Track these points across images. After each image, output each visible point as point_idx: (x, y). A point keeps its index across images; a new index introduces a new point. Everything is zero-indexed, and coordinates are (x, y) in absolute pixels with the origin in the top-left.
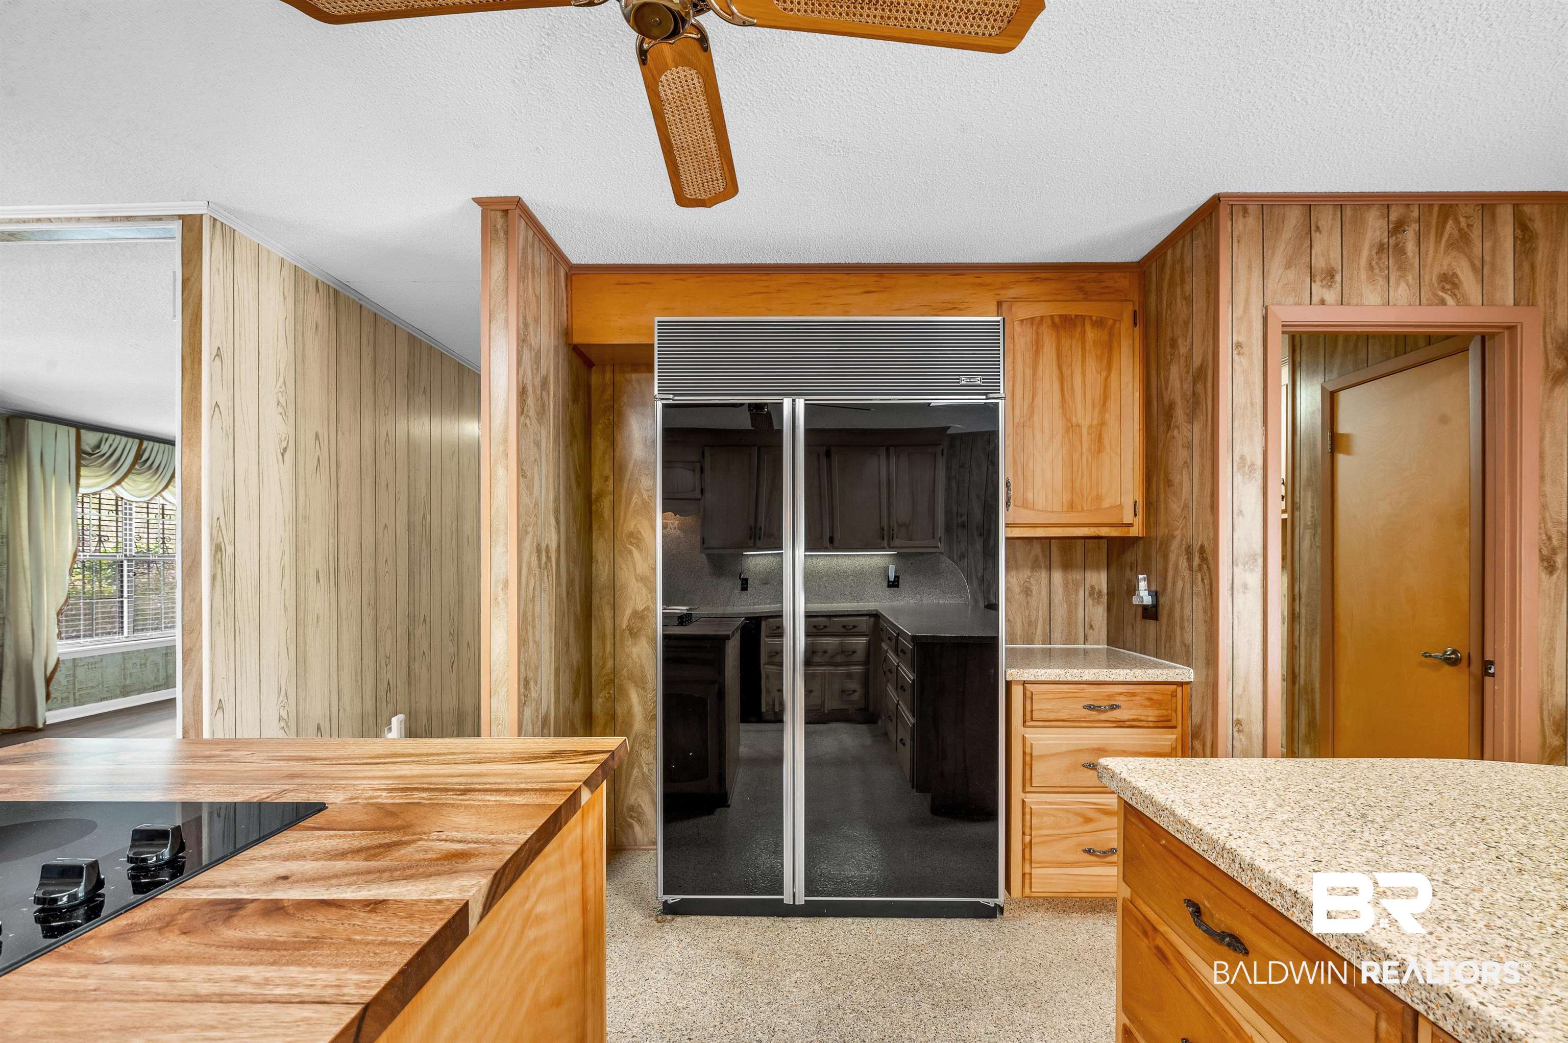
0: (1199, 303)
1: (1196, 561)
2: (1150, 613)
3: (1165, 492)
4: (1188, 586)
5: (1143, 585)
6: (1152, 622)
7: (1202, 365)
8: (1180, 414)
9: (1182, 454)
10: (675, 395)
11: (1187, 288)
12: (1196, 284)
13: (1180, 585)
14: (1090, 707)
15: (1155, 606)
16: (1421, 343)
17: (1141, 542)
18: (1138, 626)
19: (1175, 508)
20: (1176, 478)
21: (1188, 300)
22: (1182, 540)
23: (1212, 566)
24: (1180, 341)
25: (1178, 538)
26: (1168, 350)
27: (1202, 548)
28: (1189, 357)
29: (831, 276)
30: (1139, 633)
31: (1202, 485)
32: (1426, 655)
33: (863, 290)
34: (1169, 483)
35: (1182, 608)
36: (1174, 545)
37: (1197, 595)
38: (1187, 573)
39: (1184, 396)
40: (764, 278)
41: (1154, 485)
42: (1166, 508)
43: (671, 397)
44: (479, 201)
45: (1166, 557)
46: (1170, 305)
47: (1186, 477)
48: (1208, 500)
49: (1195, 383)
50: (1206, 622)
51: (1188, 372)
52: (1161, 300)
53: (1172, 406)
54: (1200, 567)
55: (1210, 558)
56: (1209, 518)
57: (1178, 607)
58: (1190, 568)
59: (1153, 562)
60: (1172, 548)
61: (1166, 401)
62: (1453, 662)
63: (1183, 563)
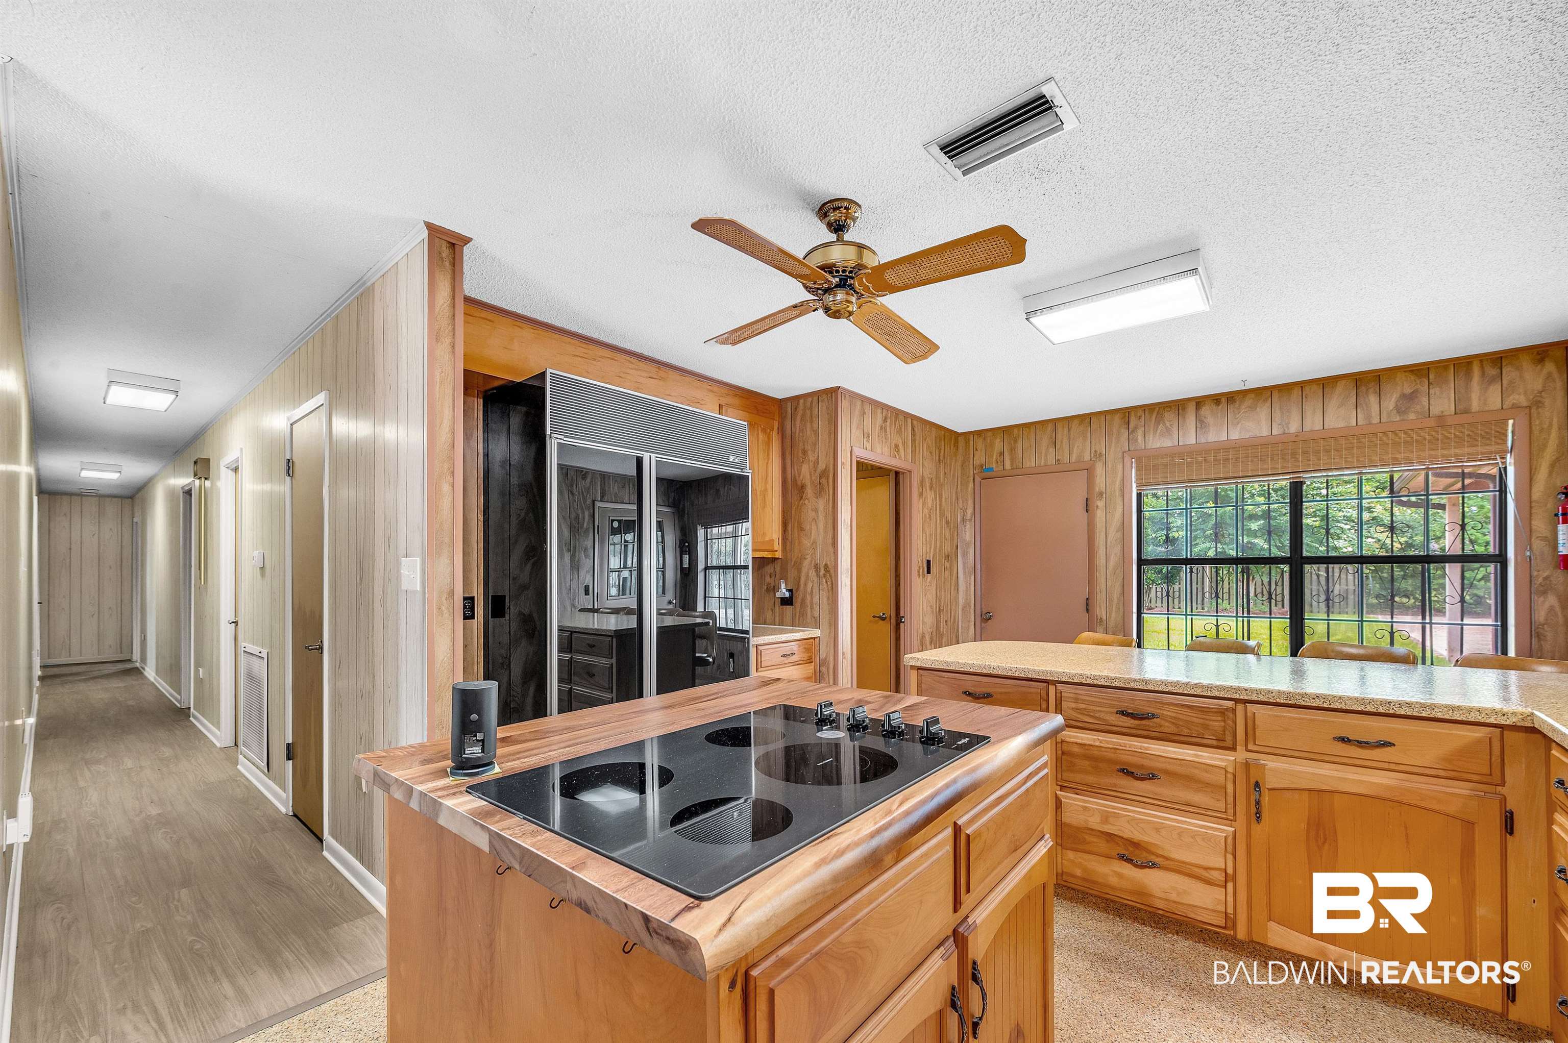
0: (824, 436)
1: (822, 572)
2: (787, 602)
3: (798, 534)
4: (816, 585)
5: (783, 586)
6: (789, 607)
7: (825, 469)
8: (809, 492)
9: (812, 514)
10: (565, 436)
11: (815, 426)
12: (822, 425)
13: (810, 585)
14: (784, 656)
15: (791, 597)
16: (870, 468)
17: (779, 561)
18: (777, 610)
19: (807, 543)
20: (807, 527)
21: (816, 433)
22: (811, 561)
23: (833, 575)
24: (810, 452)
25: (809, 559)
26: (801, 455)
27: (826, 565)
28: (817, 462)
29: (629, 358)
30: (777, 614)
31: (826, 532)
32: (874, 617)
33: (649, 375)
34: (801, 529)
35: (812, 599)
36: (806, 563)
37: (823, 590)
38: (815, 579)
39: (812, 482)
40: (584, 346)
41: (789, 528)
42: (800, 543)
43: (562, 437)
44: (430, 227)
45: (799, 570)
46: (802, 431)
47: (814, 527)
48: (830, 541)
49: (820, 478)
50: (829, 604)
51: (815, 471)
52: (795, 425)
53: (803, 487)
54: (824, 575)
55: (832, 571)
56: (831, 550)
57: (808, 597)
58: (818, 576)
59: (789, 572)
60: (804, 565)
61: (799, 483)
62: (883, 619)
63: (812, 573)
